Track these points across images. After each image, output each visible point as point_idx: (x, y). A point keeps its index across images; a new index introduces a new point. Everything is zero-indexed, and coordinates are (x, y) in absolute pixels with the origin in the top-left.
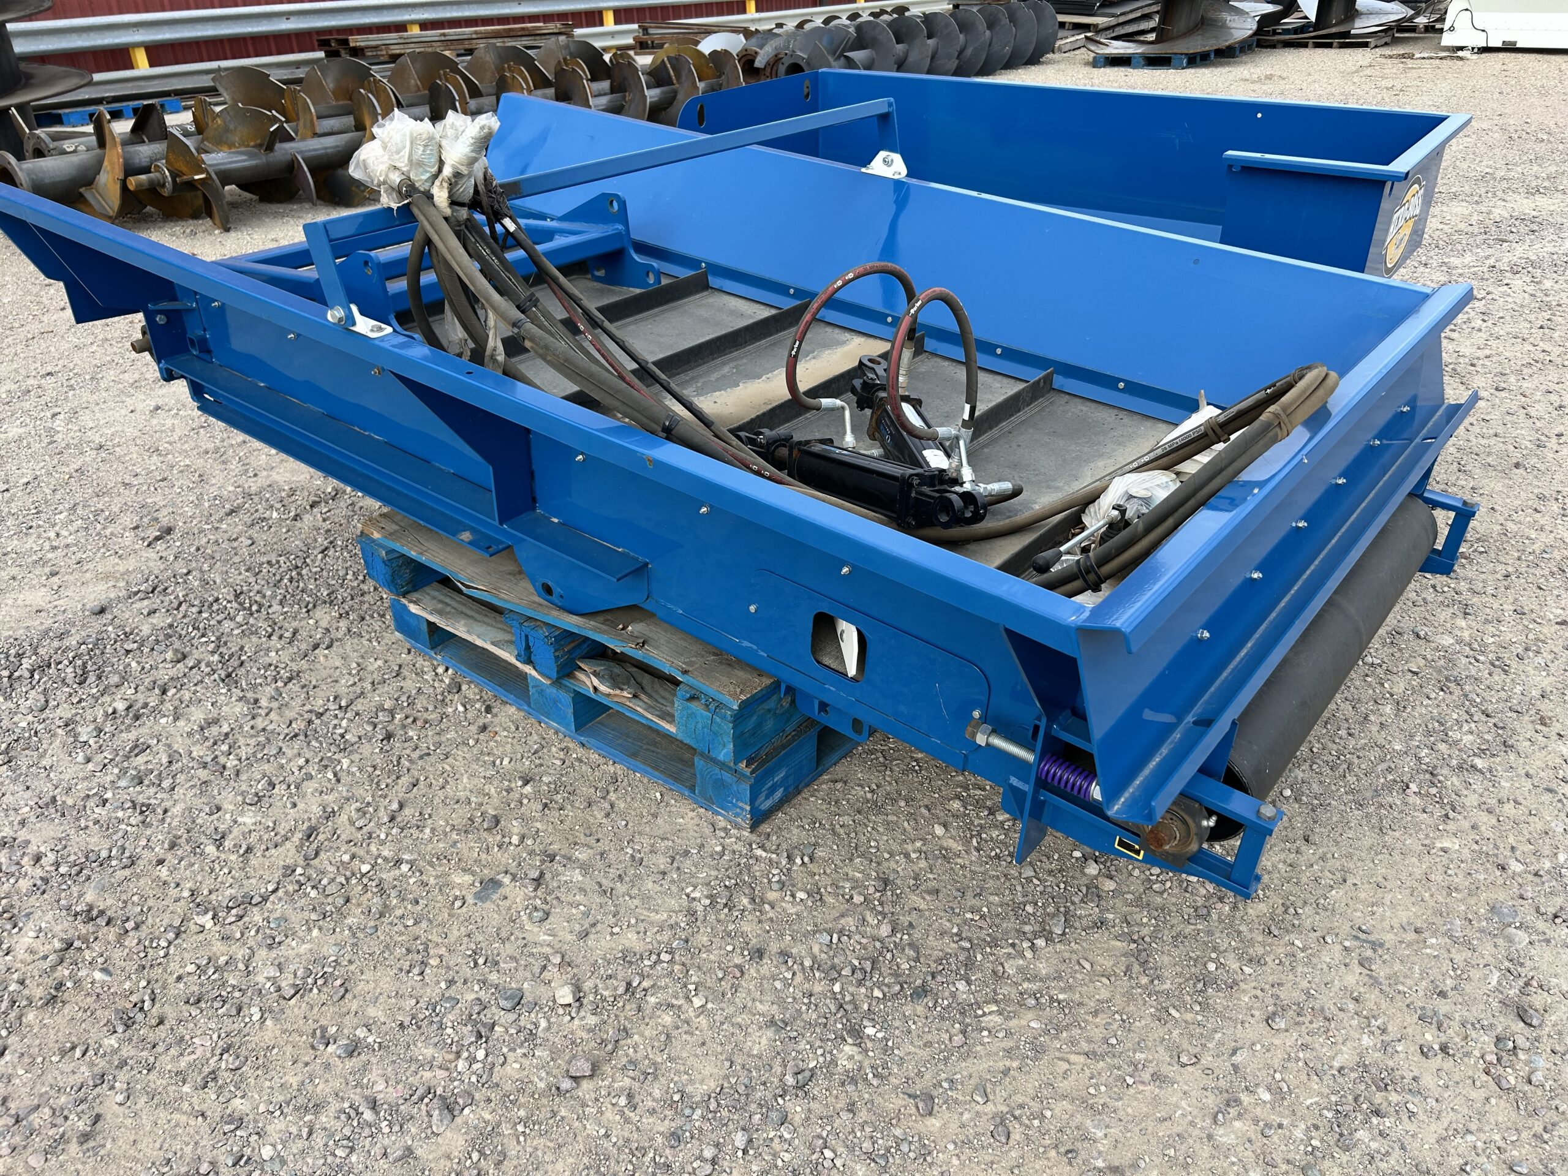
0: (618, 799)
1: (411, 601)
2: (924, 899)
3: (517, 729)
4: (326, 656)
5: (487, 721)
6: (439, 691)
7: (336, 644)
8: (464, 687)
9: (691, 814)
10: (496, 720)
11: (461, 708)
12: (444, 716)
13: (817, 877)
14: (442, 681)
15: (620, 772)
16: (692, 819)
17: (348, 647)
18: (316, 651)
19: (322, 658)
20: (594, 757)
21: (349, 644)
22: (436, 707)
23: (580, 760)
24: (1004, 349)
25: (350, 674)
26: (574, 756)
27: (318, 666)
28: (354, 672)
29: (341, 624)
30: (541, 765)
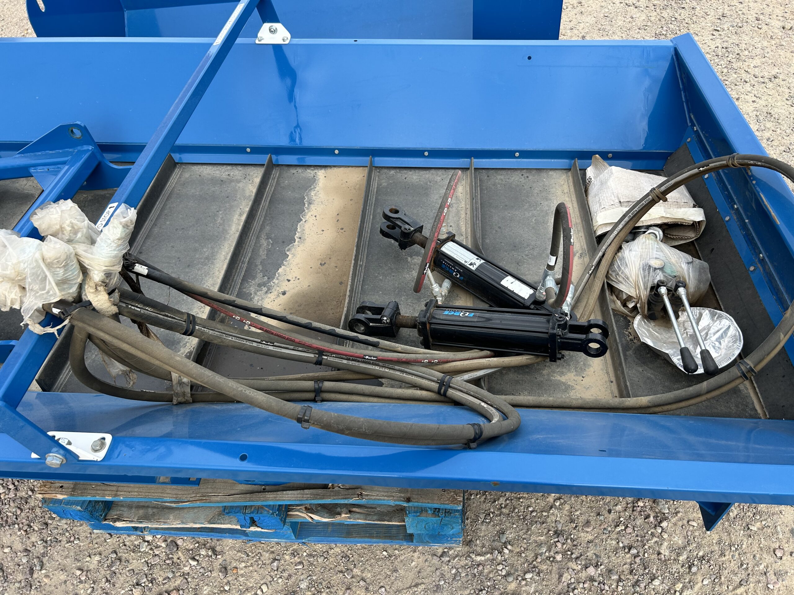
0: (362, 571)
1: (115, 521)
2: (587, 532)
3: (248, 556)
4: (47, 576)
5: (220, 561)
6: (163, 555)
7: (45, 560)
8: (180, 542)
9: (416, 554)
10: (227, 556)
11: (194, 563)
12: (184, 576)
13: (523, 555)
14: (157, 547)
15: (345, 549)
16: (419, 558)
17: (56, 557)
18: (35, 576)
19: (46, 580)
20: (319, 547)
21: (56, 552)
22: (173, 572)
23: (310, 555)
24: (429, 151)
25: (81, 582)
26: (305, 554)
27: (47, 588)
28: (83, 578)
29: (33, 539)
30: (290, 576)
